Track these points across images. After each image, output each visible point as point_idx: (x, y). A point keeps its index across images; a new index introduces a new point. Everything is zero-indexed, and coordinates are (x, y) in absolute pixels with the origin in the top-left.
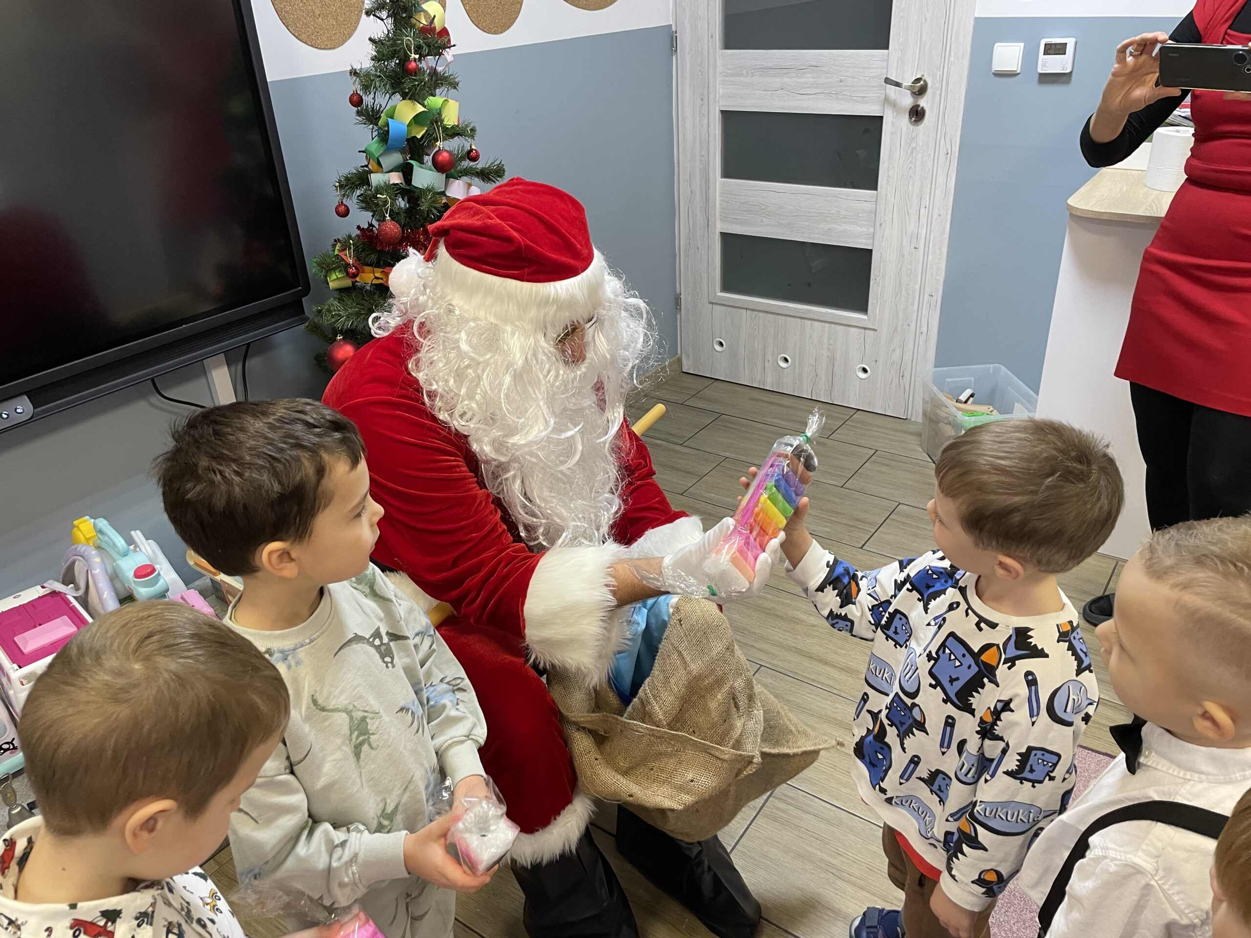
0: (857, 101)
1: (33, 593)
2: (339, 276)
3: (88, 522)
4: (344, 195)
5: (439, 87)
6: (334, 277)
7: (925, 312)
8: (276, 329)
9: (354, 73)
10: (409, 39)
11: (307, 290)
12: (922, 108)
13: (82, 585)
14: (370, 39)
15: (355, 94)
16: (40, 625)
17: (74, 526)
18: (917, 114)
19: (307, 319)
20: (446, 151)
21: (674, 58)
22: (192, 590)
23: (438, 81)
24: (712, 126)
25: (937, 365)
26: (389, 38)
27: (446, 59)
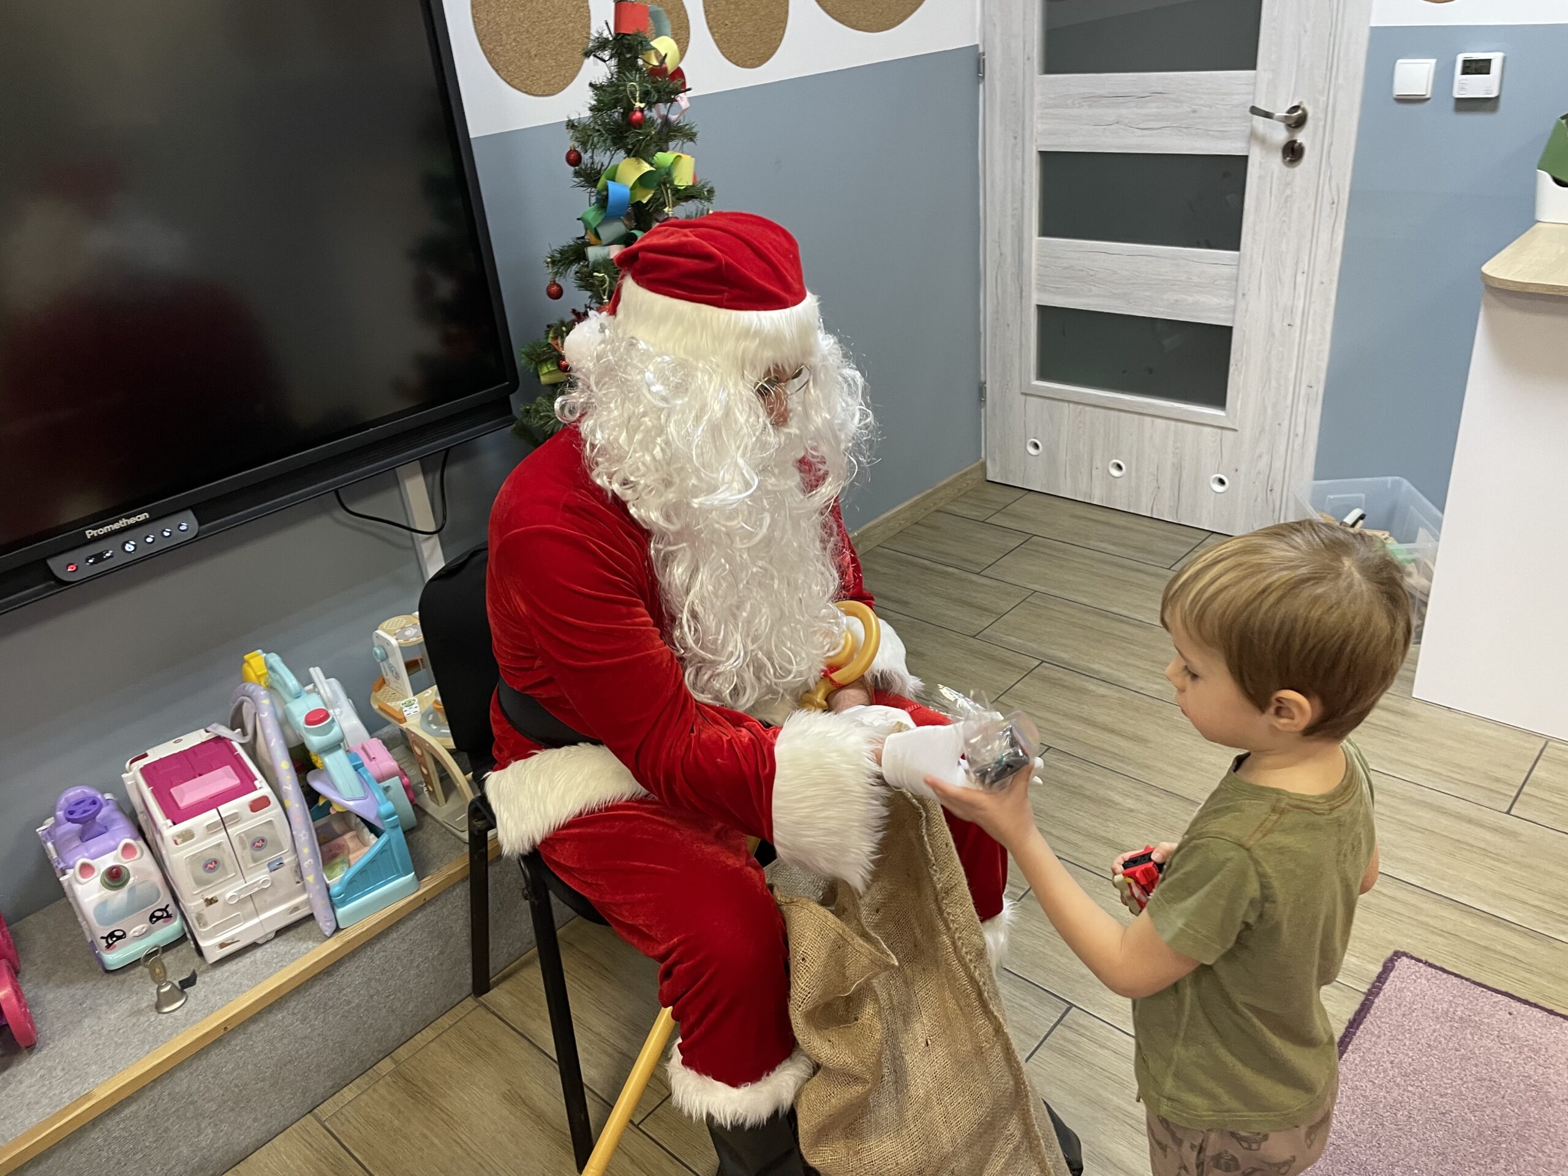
0: (1213, 136)
1: (195, 738)
2: (551, 369)
3: (258, 658)
4: (556, 273)
5: (672, 140)
6: (545, 370)
7: (1301, 407)
8: (479, 431)
9: (571, 125)
10: (634, 84)
11: (514, 387)
12: (1300, 144)
13: (250, 729)
14: (591, 85)
15: (573, 151)
16: (200, 775)
17: (244, 661)
18: (1293, 152)
19: (514, 420)
21: (981, 86)
22: (375, 739)
23: (669, 133)
24: (1027, 171)
25: (1317, 476)
26: (611, 83)
27: (679, 105)
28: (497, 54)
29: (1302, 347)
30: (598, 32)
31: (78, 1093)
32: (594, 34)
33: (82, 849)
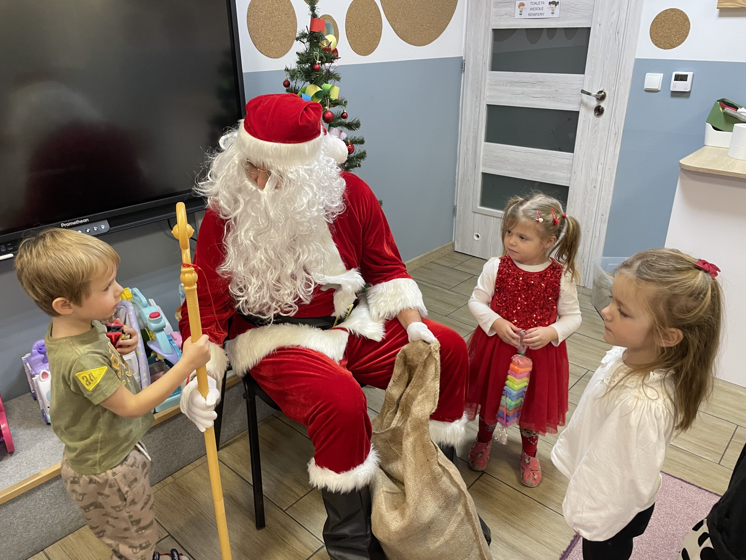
0: (565, 102)
3: (129, 290)
5: (330, 79)
7: (598, 224)
9: (287, 70)
10: (317, 53)
12: (602, 108)
14: (297, 53)
15: (286, 81)
18: (599, 111)
20: (331, 112)
21: (463, 75)
22: (177, 332)
23: (329, 76)
24: (481, 113)
25: (604, 256)
26: (306, 52)
27: (335, 65)
28: (256, 38)
29: (600, 197)
30: (302, 30)
31: (33, 473)
32: (299, 31)
33: (43, 366)
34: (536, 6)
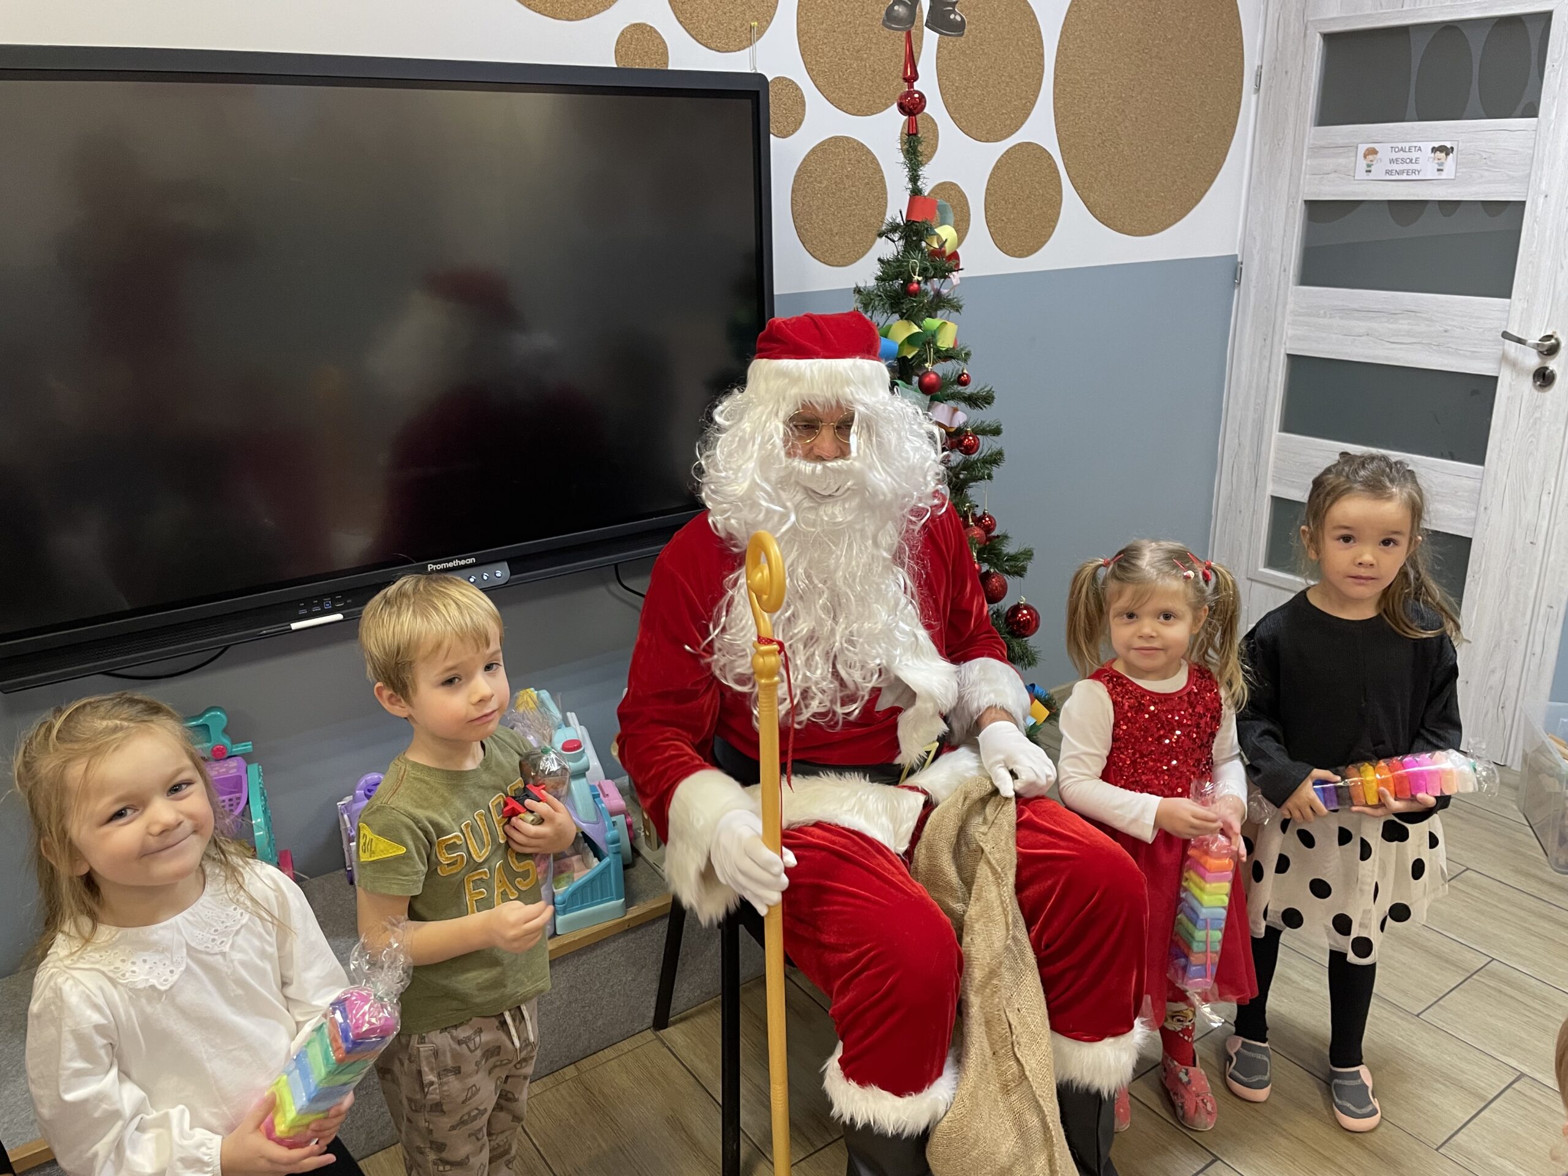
0: (1464, 356)
3: (530, 694)
5: (941, 310)
7: (1540, 626)
9: (858, 291)
10: (915, 261)
12: (1552, 371)
14: (879, 260)
18: (1544, 378)
20: (936, 374)
21: (1236, 291)
23: (939, 303)
24: (1273, 371)
25: (1551, 699)
26: (897, 259)
27: (952, 282)
28: (806, 230)
29: (1544, 565)
30: (892, 218)
32: (888, 218)
34: (1401, 155)
